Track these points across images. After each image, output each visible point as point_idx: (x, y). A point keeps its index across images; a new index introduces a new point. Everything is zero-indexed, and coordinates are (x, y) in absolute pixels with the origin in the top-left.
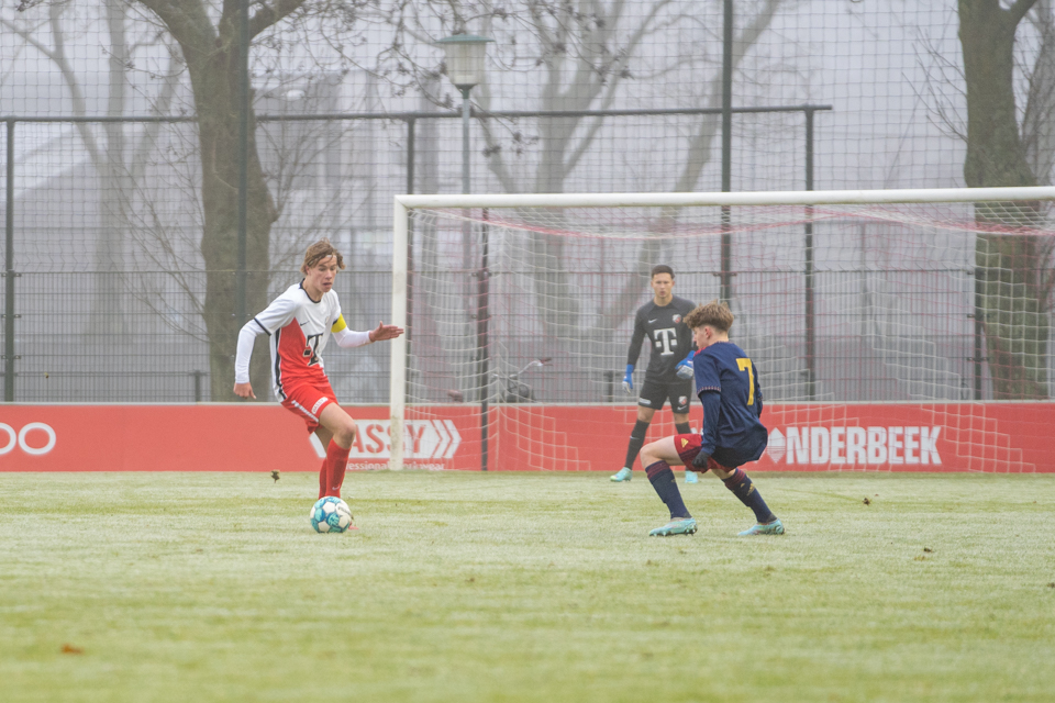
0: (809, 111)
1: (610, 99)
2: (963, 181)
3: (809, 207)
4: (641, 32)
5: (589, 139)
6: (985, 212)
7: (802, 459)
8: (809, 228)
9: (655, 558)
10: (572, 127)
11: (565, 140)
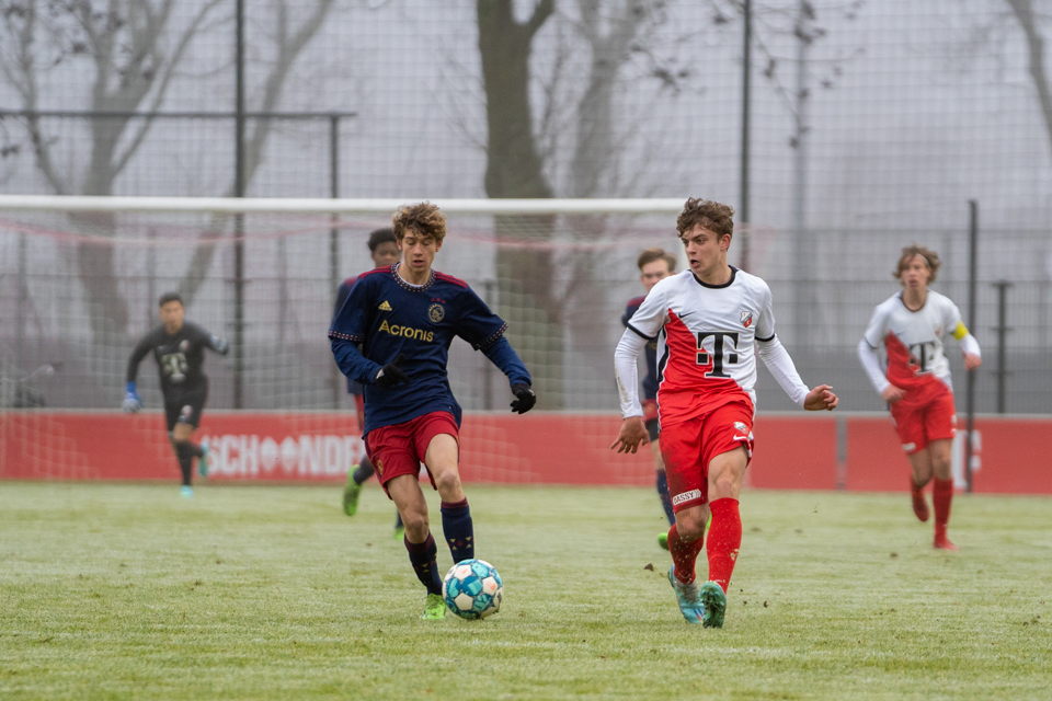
0: (334, 119)
1: (159, 101)
2: (482, 192)
3: (335, 216)
4: (188, 35)
5: (138, 142)
6: (505, 224)
7: (315, 468)
8: (334, 234)
9: (85, 573)
10: (121, 129)
11: (113, 142)
